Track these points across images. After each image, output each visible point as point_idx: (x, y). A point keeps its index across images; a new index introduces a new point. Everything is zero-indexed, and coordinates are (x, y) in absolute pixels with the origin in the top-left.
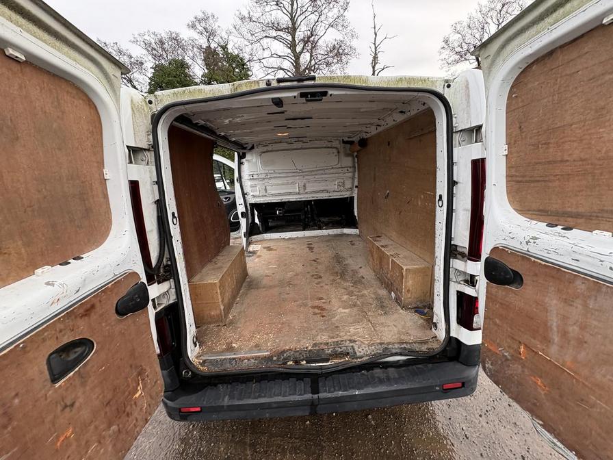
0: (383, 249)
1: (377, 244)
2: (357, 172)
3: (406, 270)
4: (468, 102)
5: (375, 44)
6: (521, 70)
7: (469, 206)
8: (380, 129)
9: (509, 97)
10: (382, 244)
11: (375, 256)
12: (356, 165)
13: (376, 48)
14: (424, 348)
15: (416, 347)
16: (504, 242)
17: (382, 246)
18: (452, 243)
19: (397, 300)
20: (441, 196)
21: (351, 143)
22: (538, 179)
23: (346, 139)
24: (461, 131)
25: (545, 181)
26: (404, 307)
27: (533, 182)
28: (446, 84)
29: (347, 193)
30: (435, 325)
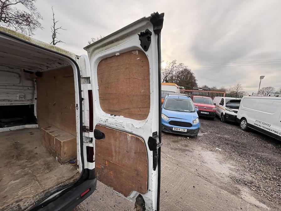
0: (50, 134)
1: (47, 131)
2: (36, 90)
3: (63, 142)
4: (86, 67)
5: (54, 28)
6: (100, 61)
7: (88, 109)
8: (49, 69)
9: (98, 69)
10: (50, 131)
11: (46, 138)
12: (36, 86)
13: (55, 30)
14: (72, 181)
15: (67, 183)
16: (99, 122)
17: (50, 132)
18: (83, 125)
19: (59, 160)
20: (77, 105)
21: (31, 73)
22: (107, 99)
23: (27, 70)
24: (84, 78)
25: (109, 100)
26: (63, 163)
27: (105, 100)
28: (77, 57)
29: (28, 102)
30: (78, 166)
